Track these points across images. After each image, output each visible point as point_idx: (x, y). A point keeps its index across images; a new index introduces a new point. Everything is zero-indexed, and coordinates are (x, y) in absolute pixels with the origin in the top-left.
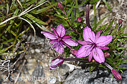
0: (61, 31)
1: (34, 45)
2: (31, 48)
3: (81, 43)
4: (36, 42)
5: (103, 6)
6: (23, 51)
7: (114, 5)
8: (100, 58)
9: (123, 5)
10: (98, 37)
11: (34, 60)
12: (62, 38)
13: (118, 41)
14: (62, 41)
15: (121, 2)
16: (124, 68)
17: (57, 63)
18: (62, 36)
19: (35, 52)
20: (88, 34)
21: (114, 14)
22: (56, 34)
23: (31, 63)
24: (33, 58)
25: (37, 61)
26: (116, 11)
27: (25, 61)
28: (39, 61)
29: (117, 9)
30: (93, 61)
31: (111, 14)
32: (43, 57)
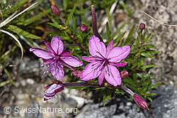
0: (57, 46)
1: (24, 74)
2: (20, 78)
3: (86, 60)
4: (28, 68)
5: (121, 11)
6: (8, 82)
7: (135, 9)
8: (114, 78)
9: (149, 7)
10: (111, 50)
11: (27, 96)
12: (60, 56)
13: (142, 56)
14: (60, 60)
15: (146, 2)
16: (153, 94)
17: (54, 90)
18: (59, 54)
19: (27, 84)
20: (95, 47)
21: (136, 20)
22: (52, 51)
23: (22, 100)
24: (24, 92)
25: (30, 97)
26: (139, 16)
27: (13, 97)
28: (33, 96)
29: (140, 13)
30: (106, 84)
31: (132, 21)
32: (38, 89)
